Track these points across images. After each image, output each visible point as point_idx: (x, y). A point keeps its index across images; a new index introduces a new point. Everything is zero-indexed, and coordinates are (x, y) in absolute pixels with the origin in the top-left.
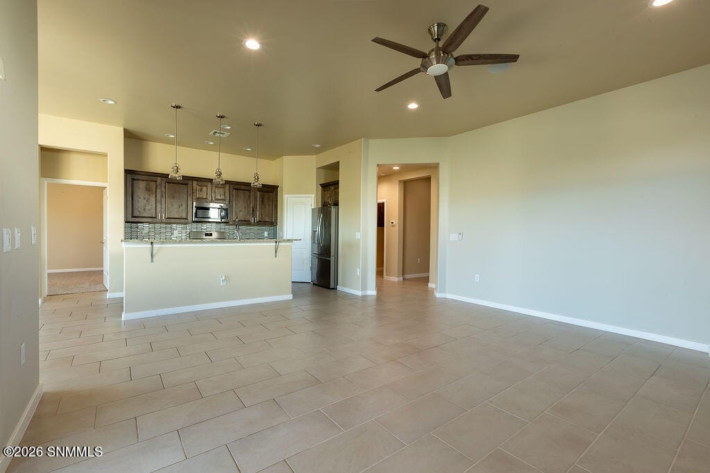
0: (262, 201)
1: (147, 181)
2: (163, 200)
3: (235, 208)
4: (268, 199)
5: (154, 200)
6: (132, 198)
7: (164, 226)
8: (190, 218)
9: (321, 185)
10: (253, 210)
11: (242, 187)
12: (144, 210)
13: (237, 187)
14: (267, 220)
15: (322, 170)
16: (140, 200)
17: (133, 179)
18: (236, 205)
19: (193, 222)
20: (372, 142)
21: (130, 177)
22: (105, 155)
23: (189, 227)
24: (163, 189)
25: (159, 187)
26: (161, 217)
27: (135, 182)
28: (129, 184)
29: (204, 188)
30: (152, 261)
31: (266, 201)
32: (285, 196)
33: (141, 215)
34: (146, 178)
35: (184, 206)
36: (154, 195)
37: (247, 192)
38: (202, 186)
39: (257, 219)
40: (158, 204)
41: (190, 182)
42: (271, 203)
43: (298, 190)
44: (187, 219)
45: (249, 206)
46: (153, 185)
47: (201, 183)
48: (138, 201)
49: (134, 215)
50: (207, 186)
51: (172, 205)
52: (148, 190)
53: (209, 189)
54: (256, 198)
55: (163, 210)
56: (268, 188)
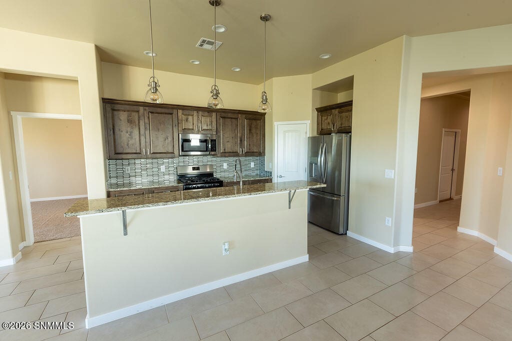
0: (250, 130)
1: (128, 111)
2: (147, 132)
3: (223, 139)
4: (256, 128)
5: (138, 133)
6: (114, 132)
7: (150, 161)
8: (176, 152)
9: (317, 109)
10: (241, 141)
11: (230, 115)
12: (128, 145)
13: (223, 115)
14: (255, 151)
15: (318, 92)
16: (122, 133)
17: (113, 110)
18: (223, 136)
19: (180, 156)
20: (415, 40)
21: (108, 106)
22: (75, 81)
23: (176, 160)
24: (147, 121)
25: (142, 118)
26: (146, 152)
27: (116, 113)
28: (109, 115)
29: (190, 118)
30: (126, 234)
31: (254, 131)
32: (276, 124)
33: (124, 152)
34: (127, 107)
35: (170, 139)
36: (137, 128)
37: (234, 120)
38: (189, 115)
39: (245, 150)
40: (143, 138)
41: (175, 111)
42: (258, 132)
43: (290, 116)
44: (173, 153)
45: (236, 136)
46: (135, 115)
47: (186, 112)
48: (121, 135)
49: (118, 152)
50: (193, 115)
51: (157, 138)
52: (130, 121)
53: (195, 118)
54: (243, 127)
55: (148, 144)
56: (255, 115)
